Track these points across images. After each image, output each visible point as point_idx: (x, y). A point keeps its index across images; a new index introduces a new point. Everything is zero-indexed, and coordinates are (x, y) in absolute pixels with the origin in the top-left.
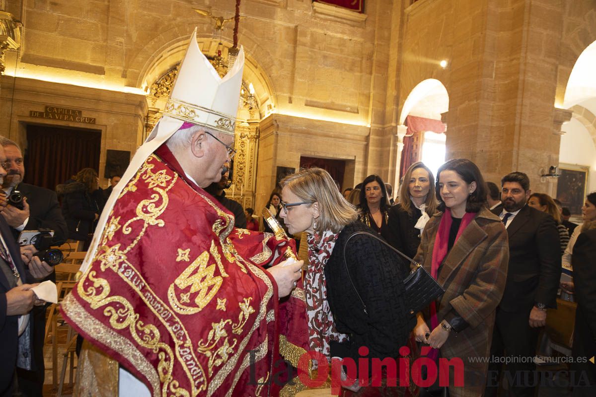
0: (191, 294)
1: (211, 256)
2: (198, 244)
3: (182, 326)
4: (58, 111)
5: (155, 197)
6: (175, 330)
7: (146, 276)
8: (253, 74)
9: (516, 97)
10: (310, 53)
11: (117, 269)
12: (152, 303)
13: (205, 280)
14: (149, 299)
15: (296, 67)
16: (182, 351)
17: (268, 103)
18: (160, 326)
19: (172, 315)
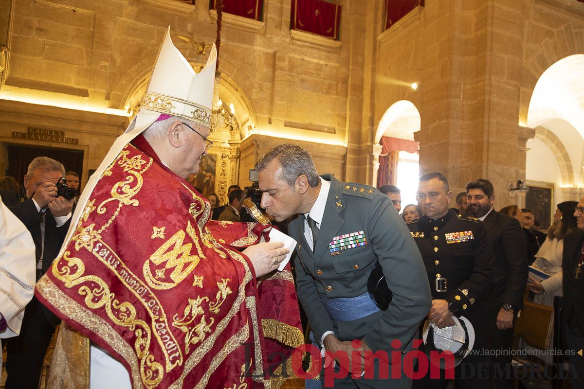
0: (166, 269)
1: (187, 234)
2: (174, 223)
3: (158, 301)
4: (40, 133)
5: (130, 178)
6: (151, 306)
7: (122, 253)
8: (234, 96)
9: (483, 116)
10: (288, 77)
11: (91, 249)
12: (127, 280)
13: (181, 257)
14: (124, 277)
15: (275, 89)
16: (157, 325)
17: (248, 124)
18: (136, 303)
19: (148, 291)
